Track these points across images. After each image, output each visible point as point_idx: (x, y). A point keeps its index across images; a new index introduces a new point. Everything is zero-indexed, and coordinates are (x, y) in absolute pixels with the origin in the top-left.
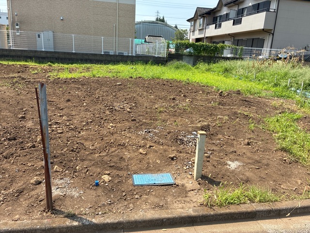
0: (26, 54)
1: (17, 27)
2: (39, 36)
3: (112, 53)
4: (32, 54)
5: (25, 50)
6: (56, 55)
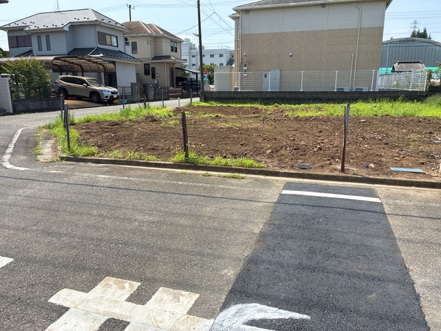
0: (252, 96)
1: (245, 68)
2: (266, 76)
3: (347, 89)
4: (257, 96)
6: (282, 95)
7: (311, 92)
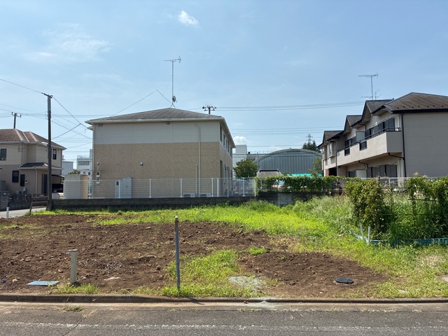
0: (102, 203)
1: (98, 176)
2: (118, 183)
3: (192, 195)
4: (108, 203)
5: (101, 199)
6: (132, 203)
7: (160, 199)
